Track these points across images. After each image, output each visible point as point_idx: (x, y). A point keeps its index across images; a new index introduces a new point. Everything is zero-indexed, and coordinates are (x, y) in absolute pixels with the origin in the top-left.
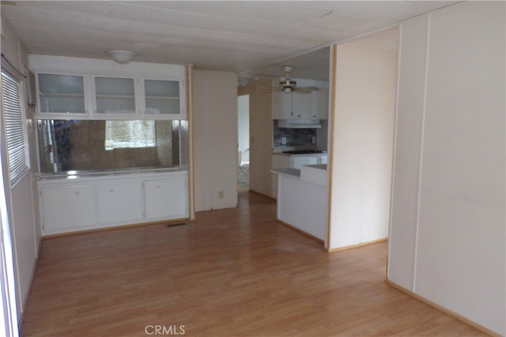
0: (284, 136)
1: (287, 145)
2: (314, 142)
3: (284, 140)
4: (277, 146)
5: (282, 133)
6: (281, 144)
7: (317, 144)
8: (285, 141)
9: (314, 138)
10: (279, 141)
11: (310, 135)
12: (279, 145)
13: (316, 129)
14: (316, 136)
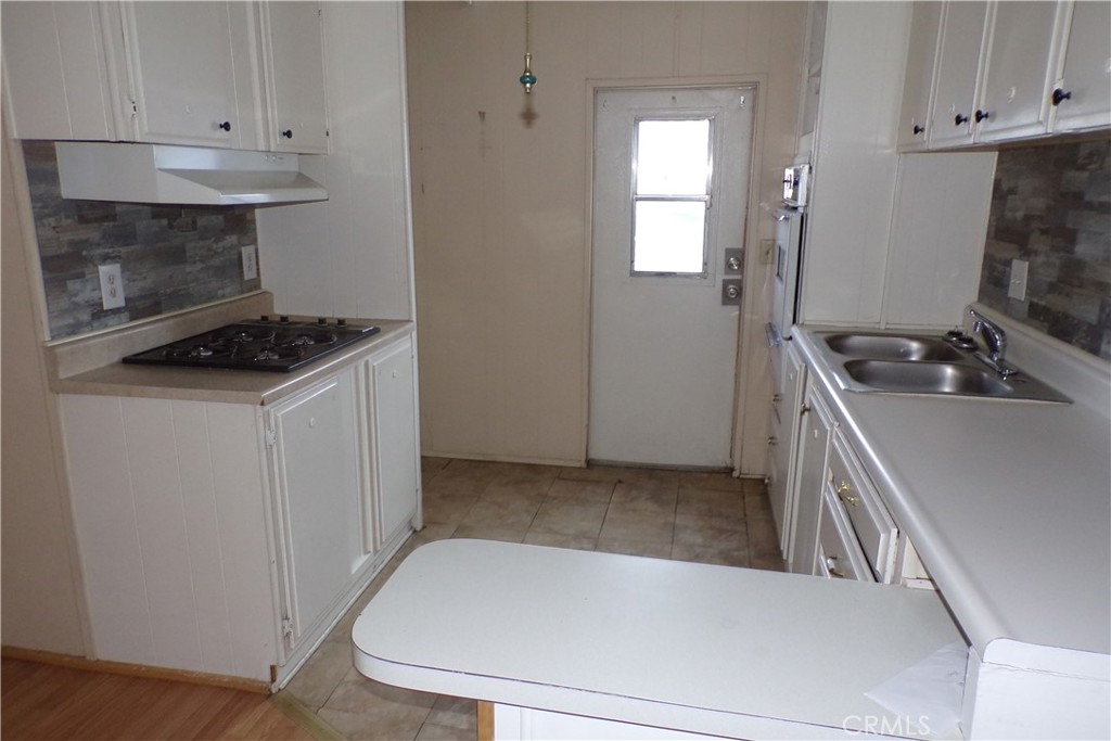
0: (106, 259)
1: (137, 308)
2: (249, 275)
3: (110, 282)
4: (74, 329)
5: (92, 233)
6: (99, 313)
7: (262, 278)
8: (119, 284)
9: (247, 251)
10: (81, 292)
11: (232, 239)
12: (85, 316)
13: (252, 207)
14: (254, 241)
